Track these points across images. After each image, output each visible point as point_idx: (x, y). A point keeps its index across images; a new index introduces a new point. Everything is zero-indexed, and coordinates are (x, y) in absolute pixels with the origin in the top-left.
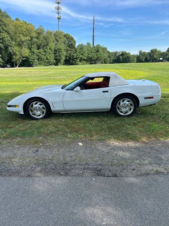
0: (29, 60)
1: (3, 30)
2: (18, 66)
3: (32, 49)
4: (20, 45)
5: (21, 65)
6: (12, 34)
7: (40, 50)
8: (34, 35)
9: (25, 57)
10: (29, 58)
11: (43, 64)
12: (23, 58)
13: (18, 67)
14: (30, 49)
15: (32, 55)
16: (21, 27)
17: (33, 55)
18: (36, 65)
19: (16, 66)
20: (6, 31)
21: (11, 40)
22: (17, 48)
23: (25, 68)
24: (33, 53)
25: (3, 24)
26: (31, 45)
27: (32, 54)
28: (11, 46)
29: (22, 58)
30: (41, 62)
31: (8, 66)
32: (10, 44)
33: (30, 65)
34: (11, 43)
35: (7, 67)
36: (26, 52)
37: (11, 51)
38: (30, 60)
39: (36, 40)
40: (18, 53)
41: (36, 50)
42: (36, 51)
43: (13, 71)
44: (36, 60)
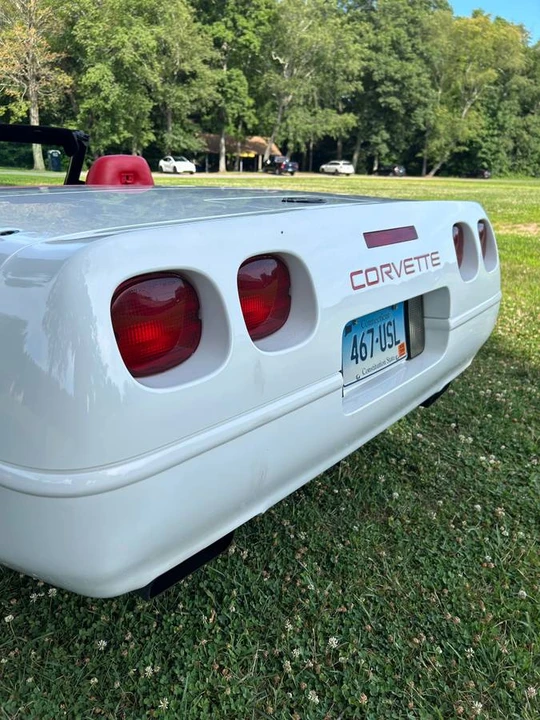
0: (480, 155)
1: (415, 51)
2: (432, 173)
3: (500, 114)
4: (456, 102)
5: (446, 171)
6: (436, 61)
7: (530, 116)
8: (518, 62)
9: (464, 144)
10: (481, 148)
11: (530, 169)
12: (459, 144)
13: (436, 174)
14: (494, 115)
15: (492, 136)
17: (498, 135)
18: (501, 171)
19: (428, 173)
20: (421, 55)
21: (428, 85)
22: (442, 111)
23: (457, 179)
24: (501, 128)
25: (418, 30)
26: (501, 100)
27: (496, 132)
28: (425, 105)
29: (452, 145)
30: (521, 162)
31: (396, 169)
32: (422, 99)
33: (476, 172)
34: (426, 96)
35: (395, 174)
36: (471, 124)
37: (421, 120)
38: (484, 153)
39: (523, 80)
40: (441, 128)
41: (514, 118)
42: (512, 121)
44: (503, 156)
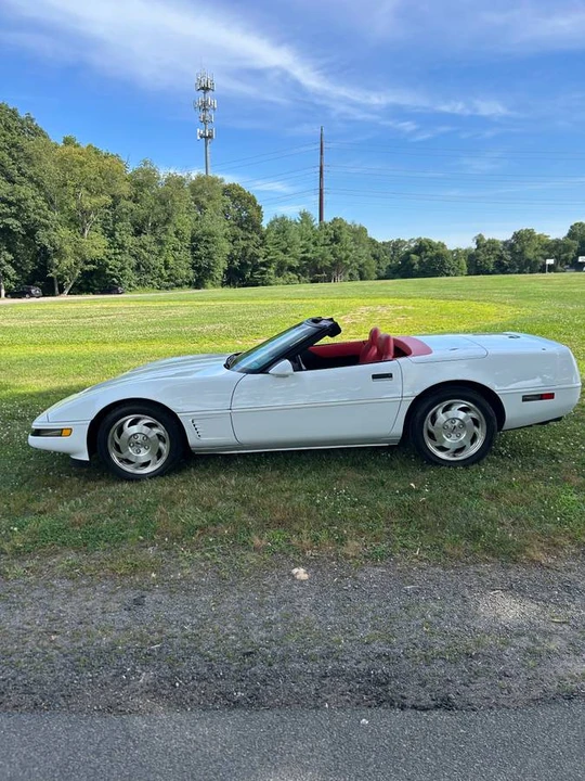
0: (108, 271)
1: (23, 175)
2: (66, 292)
3: (117, 234)
4: (76, 222)
5: (78, 289)
6: (50, 186)
7: (143, 236)
8: (125, 189)
9: (93, 262)
10: (107, 265)
11: (155, 283)
12: (87, 263)
13: (69, 294)
14: (111, 235)
15: (115, 254)
16: (82, 164)
17: (120, 254)
18: (130, 286)
19: (61, 291)
20: (31, 179)
21: (45, 208)
22: (64, 232)
23: (91, 297)
24: (121, 246)
25: (22, 154)
26: (114, 222)
27: (118, 251)
28: (47, 227)
29: (81, 265)
30: (145, 276)
31: (33, 291)
32: (42, 220)
33: (110, 288)
34: (46, 217)
35: (32, 296)
36: (95, 245)
37: (46, 242)
38: (111, 270)
39: (130, 204)
40: (68, 248)
41: (131, 238)
42: (130, 241)
43: (51, 307)
44: (129, 272)
